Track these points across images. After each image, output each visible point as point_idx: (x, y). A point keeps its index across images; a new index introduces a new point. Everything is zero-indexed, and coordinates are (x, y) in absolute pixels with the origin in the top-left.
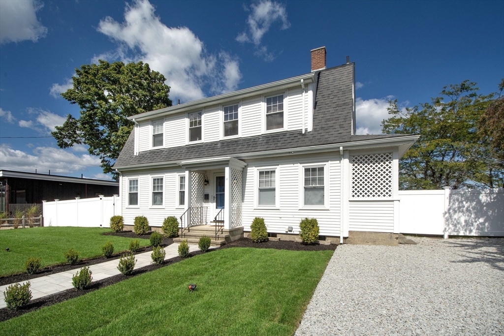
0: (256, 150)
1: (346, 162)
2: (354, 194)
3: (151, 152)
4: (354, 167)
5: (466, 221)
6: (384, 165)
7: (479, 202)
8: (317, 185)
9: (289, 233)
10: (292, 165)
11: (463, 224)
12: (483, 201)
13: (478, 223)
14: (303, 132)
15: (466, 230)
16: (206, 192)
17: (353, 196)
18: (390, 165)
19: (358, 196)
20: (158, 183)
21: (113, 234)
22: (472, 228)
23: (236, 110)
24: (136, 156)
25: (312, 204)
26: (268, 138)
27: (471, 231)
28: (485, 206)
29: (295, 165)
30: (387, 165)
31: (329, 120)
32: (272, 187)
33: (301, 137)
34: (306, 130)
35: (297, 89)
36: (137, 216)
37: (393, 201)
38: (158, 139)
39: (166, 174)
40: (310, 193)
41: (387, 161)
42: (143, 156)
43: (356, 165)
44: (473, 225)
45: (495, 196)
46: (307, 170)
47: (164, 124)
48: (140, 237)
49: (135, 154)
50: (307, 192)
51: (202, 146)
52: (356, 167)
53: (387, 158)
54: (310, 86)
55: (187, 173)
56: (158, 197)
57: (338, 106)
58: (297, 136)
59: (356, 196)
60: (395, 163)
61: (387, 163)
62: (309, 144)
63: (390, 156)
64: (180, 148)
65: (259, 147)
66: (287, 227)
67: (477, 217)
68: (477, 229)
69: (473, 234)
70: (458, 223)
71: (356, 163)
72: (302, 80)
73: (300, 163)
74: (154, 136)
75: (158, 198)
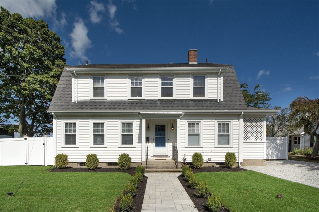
0: (190, 109)
1: (242, 121)
2: (244, 139)
3: (91, 101)
4: (244, 124)
5: (271, 153)
6: (259, 124)
7: (276, 144)
8: (225, 133)
9: (208, 162)
10: (211, 120)
11: (271, 154)
12: (278, 143)
13: (276, 153)
14: (218, 101)
15: (271, 157)
16: (148, 136)
17: (244, 140)
18: (262, 124)
19: (247, 140)
20: (99, 128)
22: (274, 156)
23: (171, 80)
24: (75, 103)
25: (221, 144)
26: (195, 102)
27: (273, 157)
28: (279, 145)
29: (213, 120)
30: (260, 124)
31: (230, 96)
32: (196, 133)
33: (217, 104)
34: (220, 100)
35: (216, 75)
37: (264, 143)
38: (98, 91)
39: (108, 120)
40: (220, 137)
41: (260, 122)
42: (83, 104)
43: (246, 123)
44: (274, 154)
45: (282, 141)
46: (219, 124)
47: (105, 80)
49: (73, 101)
51: (143, 102)
52: (246, 124)
53: (260, 120)
54: (222, 75)
55: (144, 121)
58: (214, 103)
59: (245, 140)
60: (264, 123)
61: (261, 123)
62: (224, 108)
63: (262, 119)
64: (122, 101)
65: (191, 107)
66: (208, 158)
67: (276, 151)
68: (276, 156)
69: (274, 159)
70: (269, 154)
71: (246, 122)
72: (220, 70)
73: (216, 120)
74: (95, 89)
75: (99, 139)
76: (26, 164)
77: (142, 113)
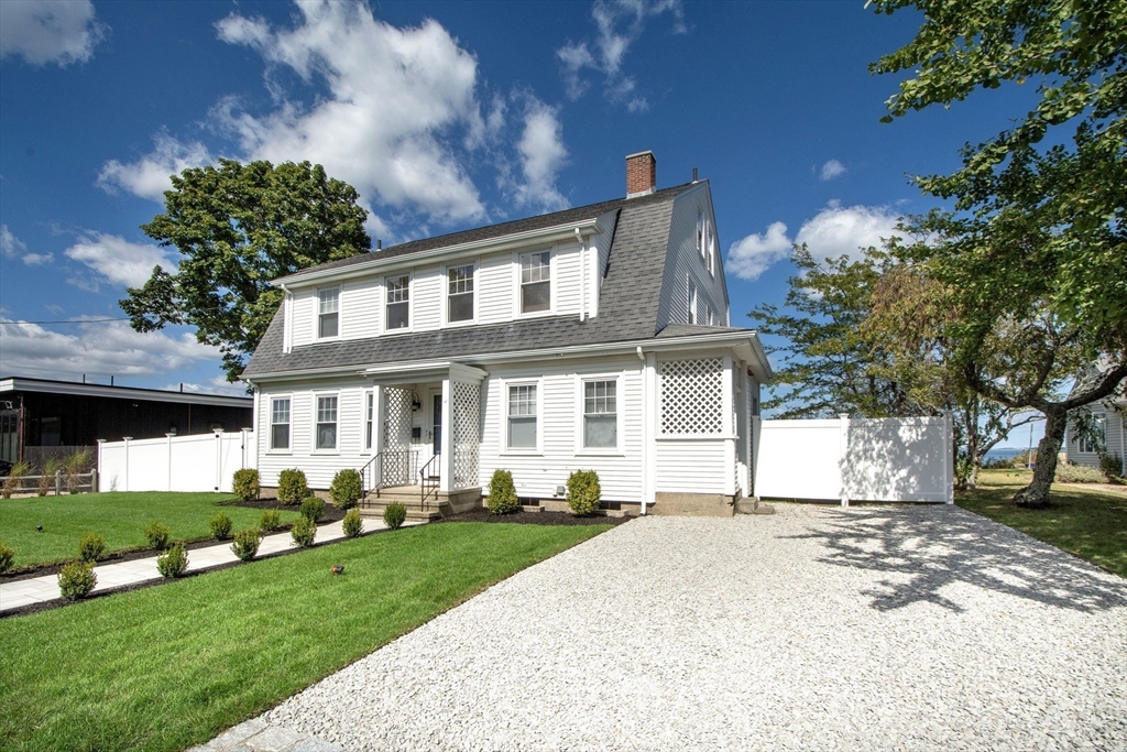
0: (502, 349)
1: (650, 371)
2: (664, 428)
3: (316, 347)
4: (664, 382)
5: (877, 475)
6: (711, 379)
7: (898, 440)
8: (606, 413)
9: (559, 497)
10: (564, 376)
11: (873, 479)
12: (904, 440)
13: (897, 477)
14: (582, 319)
15: (877, 491)
16: (416, 425)
17: (664, 431)
18: (719, 379)
19: (671, 431)
20: (328, 407)
21: (238, 504)
22: (888, 487)
23: (470, 274)
24: (287, 355)
25: (599, 445)
26: (523, 327)
27: (886, 492)
28: (908, 448)
29: (570, 376)
30: (715, 379)
31: (624, 298)
32: (531, 415)
33: (577, 326)
34: (586, 315)
35: (570, 244)
36: (285, 468)
37: (723, 440)
38: (328, 322)
39: (344, 390)
40: (595, 426)
41: (715, 371)
42: (300, 354)
43: (668, 378)
44: (889, 482)
45: (924, 430)
46: (589, 386)
47: (340, 295)
48: (289, 509)
49: (285, 351)
50: (589, 424)
51: (409, 338)
52: (668, 381)
53: (715, 367)
54: (592, 240)
55: (376, 390)
56: (326, 434)
57: (642, 274)
58: (571, 326)
59: (668, 431)
60: (727, 376)
61: (715, 375)
62: (589, 340)
63: (719, 363)
64: (369, 341)
65: (507, 344)
66: (556, 488)
67: (897, 466)
68: (896, 489)
69: (891, 497)
70: (865, 479)
71: (668, 374)
72: (577, 230)
73: (578, 373)
74: (323, 318)
75: (328, 434)
76: (217, 489)
77: (371, 370)
